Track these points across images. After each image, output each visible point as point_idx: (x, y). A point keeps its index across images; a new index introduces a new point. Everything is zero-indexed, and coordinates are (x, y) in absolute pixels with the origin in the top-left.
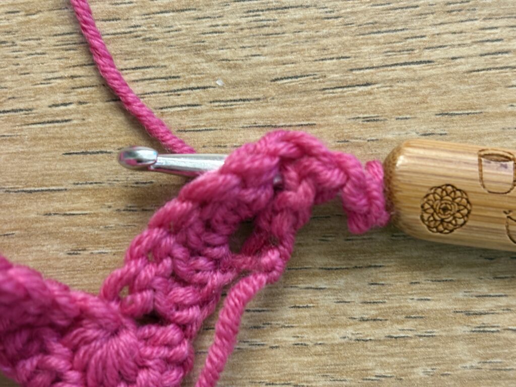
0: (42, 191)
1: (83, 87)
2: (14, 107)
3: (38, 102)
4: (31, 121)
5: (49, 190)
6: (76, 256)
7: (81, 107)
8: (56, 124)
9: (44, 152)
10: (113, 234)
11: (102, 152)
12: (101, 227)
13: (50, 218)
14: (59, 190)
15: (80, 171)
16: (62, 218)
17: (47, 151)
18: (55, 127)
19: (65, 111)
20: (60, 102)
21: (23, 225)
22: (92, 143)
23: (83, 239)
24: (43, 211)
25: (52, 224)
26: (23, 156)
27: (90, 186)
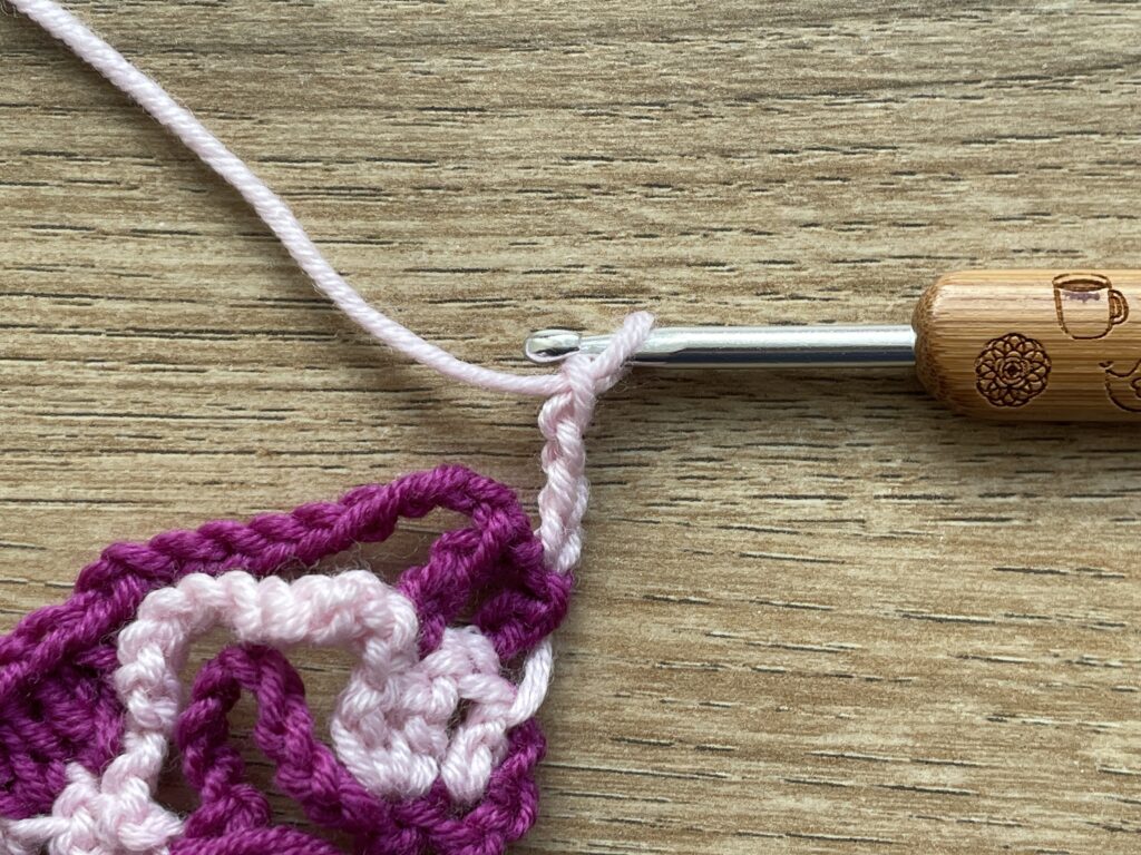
0: (958, 620)
1: (1033, 472)
2: (928, 492)
3: (964, 488)
4: (951, 515)
5: (968, 621)
6: (1002, 724)
7: (1027, 502)
8: (988, 524)
9: (965, 563)
10: (1058, 698)
11: (1052, 572)
12: (1042, 685)
13: (966, 662)
14: (983, 623)
15: (1016, 597)
16: (985, 665)
17: (971, 563)
18: (985, 527)
19: (1002, 504)
20: (996, 491)
21: (926, 669)
22: (1039, 557)
23: (1013, 699)
24: (957, 651)
25: (968, 672)
26: (934, 566)
27: (1029, 621)
